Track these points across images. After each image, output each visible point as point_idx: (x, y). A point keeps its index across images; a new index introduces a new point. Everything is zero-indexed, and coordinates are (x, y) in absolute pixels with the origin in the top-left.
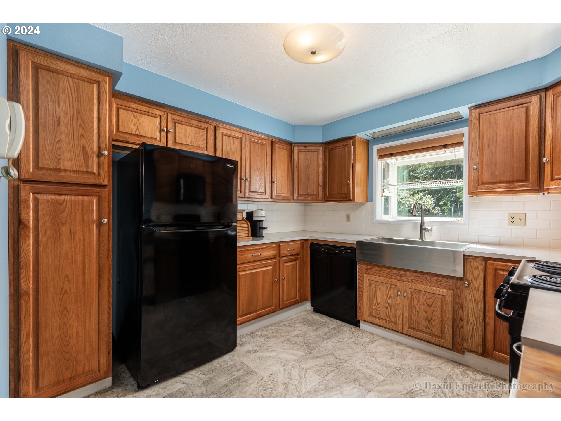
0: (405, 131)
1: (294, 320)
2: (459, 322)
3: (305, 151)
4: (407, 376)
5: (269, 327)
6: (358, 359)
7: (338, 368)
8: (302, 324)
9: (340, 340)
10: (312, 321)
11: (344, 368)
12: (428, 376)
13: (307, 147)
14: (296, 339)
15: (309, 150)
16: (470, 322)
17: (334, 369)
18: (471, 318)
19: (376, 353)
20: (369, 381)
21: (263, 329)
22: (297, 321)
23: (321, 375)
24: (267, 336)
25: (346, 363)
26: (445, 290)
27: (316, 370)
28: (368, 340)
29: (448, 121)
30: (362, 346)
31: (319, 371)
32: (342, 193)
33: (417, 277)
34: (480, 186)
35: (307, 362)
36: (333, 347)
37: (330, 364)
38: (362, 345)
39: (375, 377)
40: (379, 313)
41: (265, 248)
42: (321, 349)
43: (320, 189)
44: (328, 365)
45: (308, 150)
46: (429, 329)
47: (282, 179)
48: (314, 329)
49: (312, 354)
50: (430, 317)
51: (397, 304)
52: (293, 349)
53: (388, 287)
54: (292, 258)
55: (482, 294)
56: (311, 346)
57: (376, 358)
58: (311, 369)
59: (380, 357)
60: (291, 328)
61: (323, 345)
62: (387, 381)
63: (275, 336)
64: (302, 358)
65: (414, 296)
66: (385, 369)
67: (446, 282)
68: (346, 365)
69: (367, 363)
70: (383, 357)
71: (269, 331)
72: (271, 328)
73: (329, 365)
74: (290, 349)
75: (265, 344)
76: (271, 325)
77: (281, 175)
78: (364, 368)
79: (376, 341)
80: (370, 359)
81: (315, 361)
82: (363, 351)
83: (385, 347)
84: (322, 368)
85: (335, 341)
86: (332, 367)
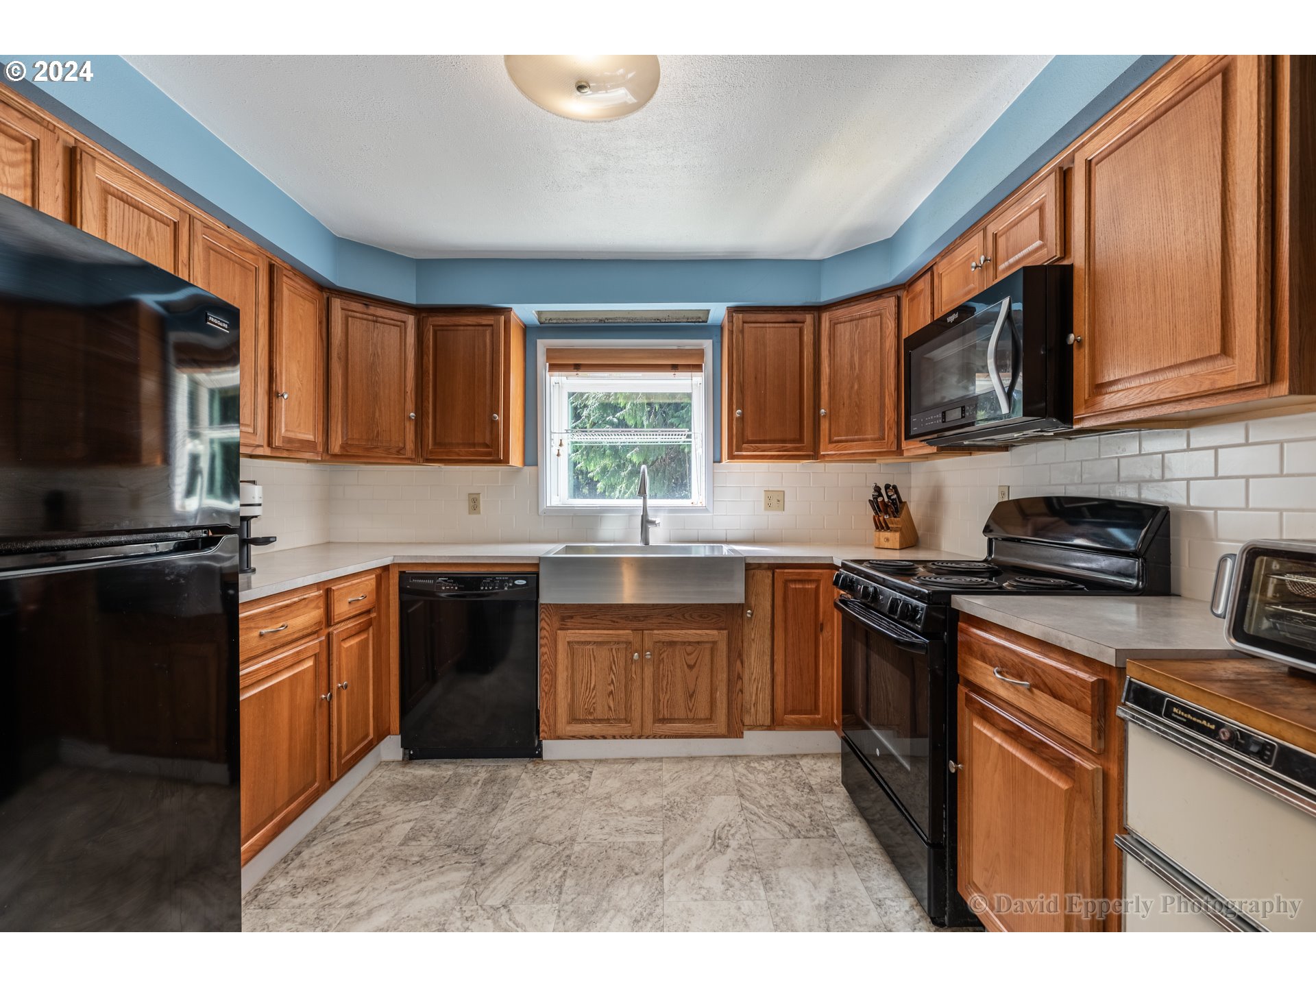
0: (605, 323)
1: (368, 802)
2: (737, 683)
3: (365, 316)
4: (690, 813)
5: (300, 853)
6: (590, 823)
7: (569, 862)
8: (399, 802)
9: (522, 801)
10: (419, 786)
11: (582, 857)
12: (715, 797)
13: (371, 307)
14: (414, 849)
15: (377, 316)
16: (753, 678)
17: (564, 869)
18: (755, 672)
19: (611, 796)
20: (643, 856)
21: (284, 865)
22: (376, 800)
23: (549, 898)
24: (316, 879)
25: (576, 845)
26: (715, 632)
27: (528, 895)
28: (575, 776)
29: (680, 321)
30: (574, 793)
31: (535, 892)
32: (476, 441)
33: (668, 616)
34: (745, 445)
35: (491, 889)
36: (522, 824)
37: (546, 862)
38: (574, 791)
39: (647, 843)
40: (594, 710)
41: (295, 603)
42: (498, 840)
43: (410, 428)
44: (544, 868)
45: (374, 315)
46: (691, 711)
47: (300, 389)
48: (442, 801)
49: (488, 862)
50: (692, 687)
51: (631, 679)
52: (428, 876)
53: (612, 649)
54: (358, 624)
55: (769, 626)
56: (470, 844)
57: (620, 806)
58: (516, 898)
59: (624, 801)
60: (374, 827)
61: (495, 830)
62: (671, 840)
63: (347, 869)
64: (470, 885)
65: (664, 655)
66: (650, 819)
67: (716, 616)
68: (579, 847)
69: (612, 823)
70: (627, 798)
71: (311, 863)
72: (313, 853)
73: (547, 866)
74: (420, 881)
75: (330, 905)
76: (304, 844)
77: (298, 377)
78: (616, 836)
79: (591, 772)
80: (611, 814)
81: (509, 875)
82: (587, 804)
83: (616, 778)
84: (538, 881)
85: (513, 808)
86: (555, 869)
